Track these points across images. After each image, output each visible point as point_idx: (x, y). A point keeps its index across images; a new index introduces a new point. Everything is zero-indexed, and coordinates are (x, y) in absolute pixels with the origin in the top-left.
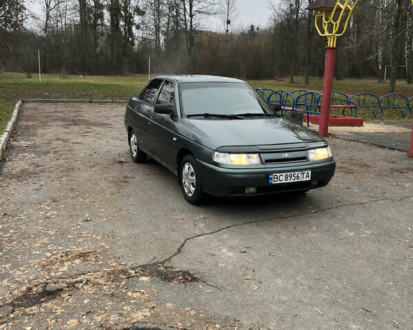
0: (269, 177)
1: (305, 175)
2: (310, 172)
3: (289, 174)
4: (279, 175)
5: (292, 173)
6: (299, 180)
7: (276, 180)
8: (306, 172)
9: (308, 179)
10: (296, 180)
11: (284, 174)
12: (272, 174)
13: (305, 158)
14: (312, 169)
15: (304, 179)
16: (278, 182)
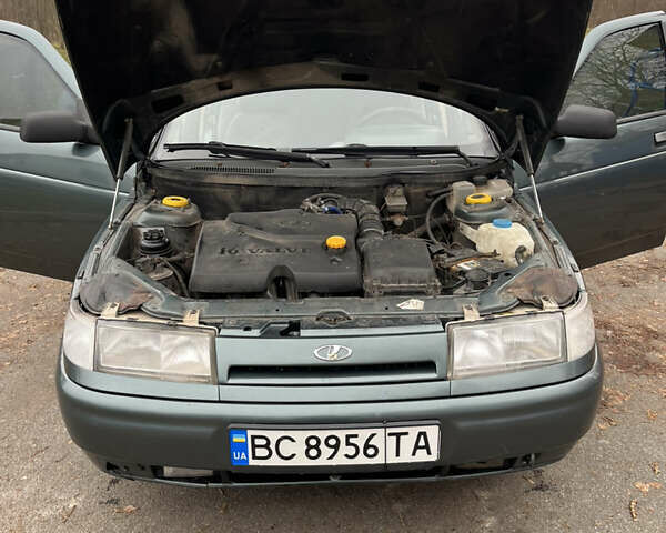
0: (230, 439)
1: (408, 443)
2: (433, 433)
3: (323, 435)
4: (273, 436)
5: (341, 434)
6: (379, 460)
7: (261, 452)
8: (414, 432)
9: (422, 456)
10: (361, 460)
11: (300, 436)
12: (243, 431)
13: (428, 365)
14: (445, 421)
15: (406, 457)
16: (275, 461)
